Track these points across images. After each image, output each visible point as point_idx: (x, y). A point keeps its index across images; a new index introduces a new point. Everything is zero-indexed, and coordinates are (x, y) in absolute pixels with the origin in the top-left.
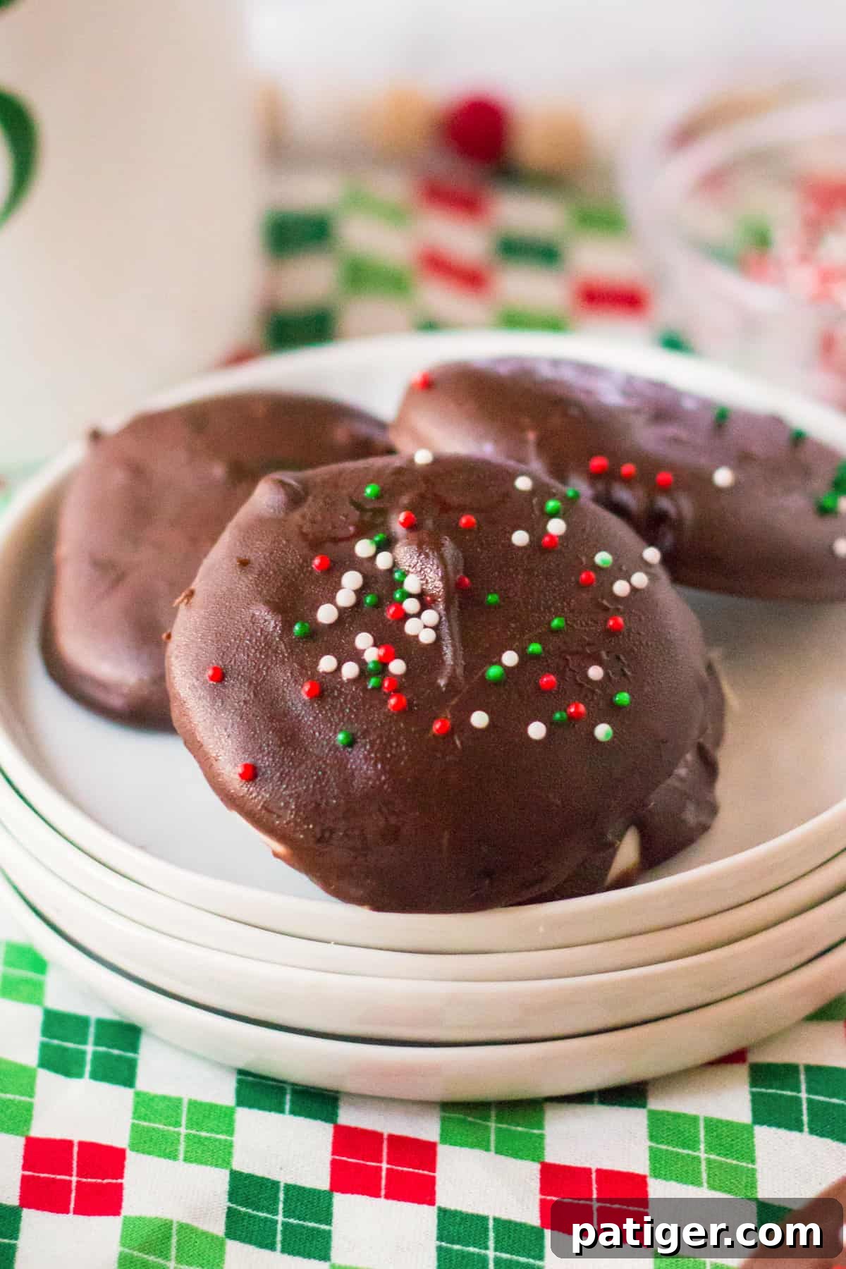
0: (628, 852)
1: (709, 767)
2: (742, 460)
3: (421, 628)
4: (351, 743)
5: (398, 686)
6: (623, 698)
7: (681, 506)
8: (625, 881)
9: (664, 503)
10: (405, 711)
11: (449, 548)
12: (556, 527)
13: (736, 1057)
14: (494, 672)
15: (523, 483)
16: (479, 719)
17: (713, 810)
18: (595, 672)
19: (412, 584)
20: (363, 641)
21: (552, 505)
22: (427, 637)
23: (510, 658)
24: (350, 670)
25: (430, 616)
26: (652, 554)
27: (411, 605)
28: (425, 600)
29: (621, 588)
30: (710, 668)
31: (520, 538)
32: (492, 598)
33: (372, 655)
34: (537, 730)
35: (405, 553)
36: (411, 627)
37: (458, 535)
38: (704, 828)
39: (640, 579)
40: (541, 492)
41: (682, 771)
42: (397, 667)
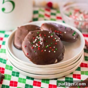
0: (56, 61)
1: (63, 55)
2: (67, 31)
3: (41, 43)
4: (35, 52)
5: (39, 48)
6: (56, 49)
7: (62, 35)
8: (56, 63)
9: (60, 34)
10: (40, 50)
11: (43, 37)
12: (52, 36)
13: (64, 77)
14: (46, 47)
15: (50, 33)
16: (45, 50)
17: (63, 58)
18: (54, 47)
19: (41, 40)
20: (37, 44)
21: (52, 34)
22: (42, 44)
23: (48, 46)
24: (36, 46)
25: (42, 42)
26: (59, 38)
27: (40, 42)
28: (41, 41)
29: (57, 41)
30: (63, 47)
31: (49, 37)
32: (47, 41)
33: (37, 45)
34: (49, 51)
35: (40, 38)
36: (40, 43)
37: (44, 36)
38: (62, 59)
39: (58, 40)
40: (51, 33)
41: (61, 55)
42: (39, 46)
